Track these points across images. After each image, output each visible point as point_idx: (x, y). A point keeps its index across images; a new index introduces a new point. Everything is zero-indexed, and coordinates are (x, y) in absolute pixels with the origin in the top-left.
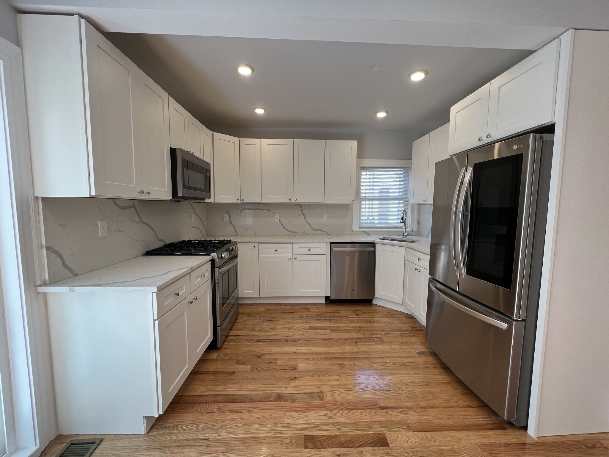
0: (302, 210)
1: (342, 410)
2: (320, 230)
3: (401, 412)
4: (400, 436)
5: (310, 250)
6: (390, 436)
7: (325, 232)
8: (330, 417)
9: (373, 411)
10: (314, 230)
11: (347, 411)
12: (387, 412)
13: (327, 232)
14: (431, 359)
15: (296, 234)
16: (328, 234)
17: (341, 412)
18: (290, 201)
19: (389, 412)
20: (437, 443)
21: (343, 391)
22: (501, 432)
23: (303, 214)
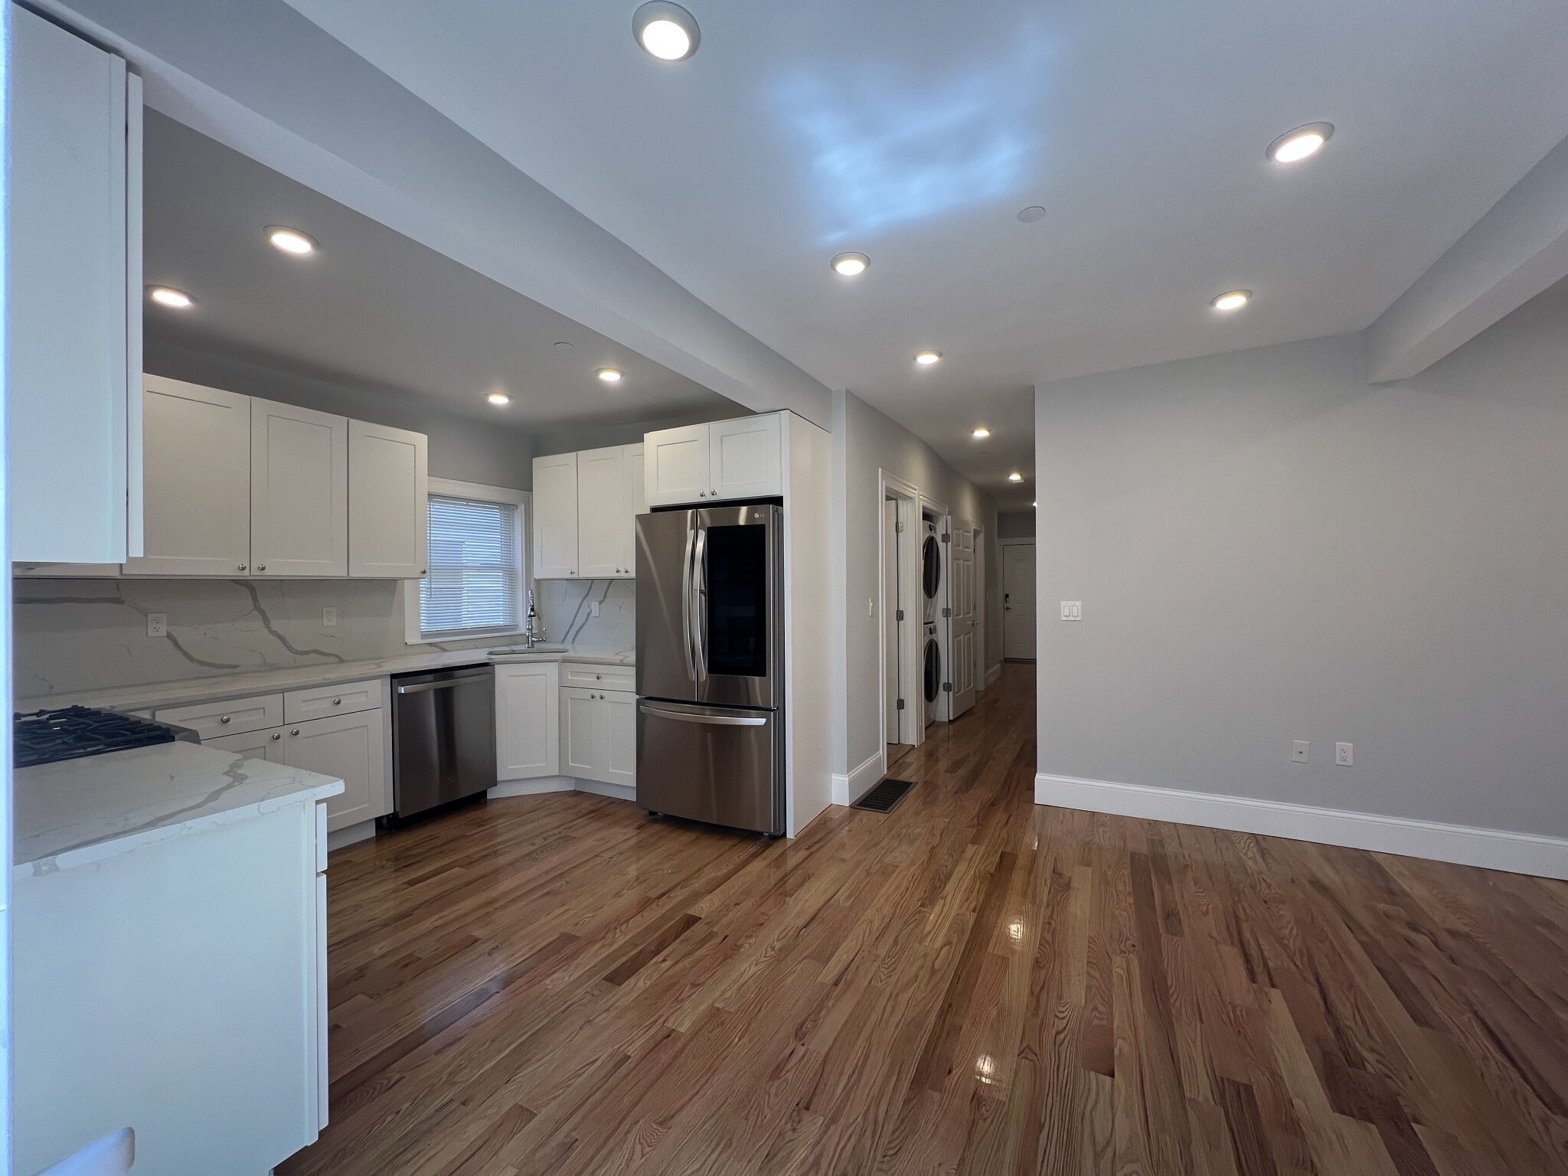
0: (254, 598)
1: (616, 929)
2: (315, 651)
3: (681, 888)
4: (702, 905)
5: (339, 703)
6: (693, 911)
7: (333, 655)
8: (611, 945)
9: (654, 905)
10: (298, 653)
11: (624, 926)
12: (669, 897)
13: (337, 656)
14: (657, 827)
15: (233, 670)
16: (341, 661)
17: (618, 931)
18: (239, 573)
19: (671, 895)
20: (736, 887)
21: (592, 915)
22: (771, 849)
23: (258, 608)
